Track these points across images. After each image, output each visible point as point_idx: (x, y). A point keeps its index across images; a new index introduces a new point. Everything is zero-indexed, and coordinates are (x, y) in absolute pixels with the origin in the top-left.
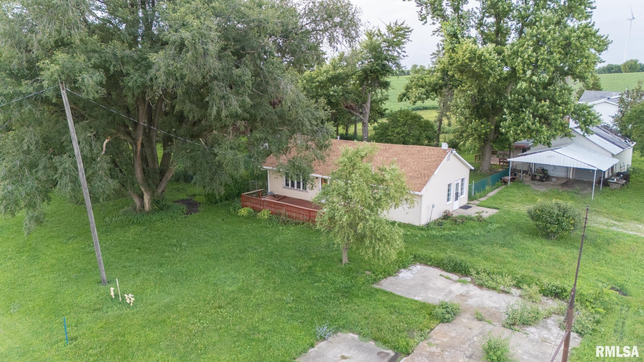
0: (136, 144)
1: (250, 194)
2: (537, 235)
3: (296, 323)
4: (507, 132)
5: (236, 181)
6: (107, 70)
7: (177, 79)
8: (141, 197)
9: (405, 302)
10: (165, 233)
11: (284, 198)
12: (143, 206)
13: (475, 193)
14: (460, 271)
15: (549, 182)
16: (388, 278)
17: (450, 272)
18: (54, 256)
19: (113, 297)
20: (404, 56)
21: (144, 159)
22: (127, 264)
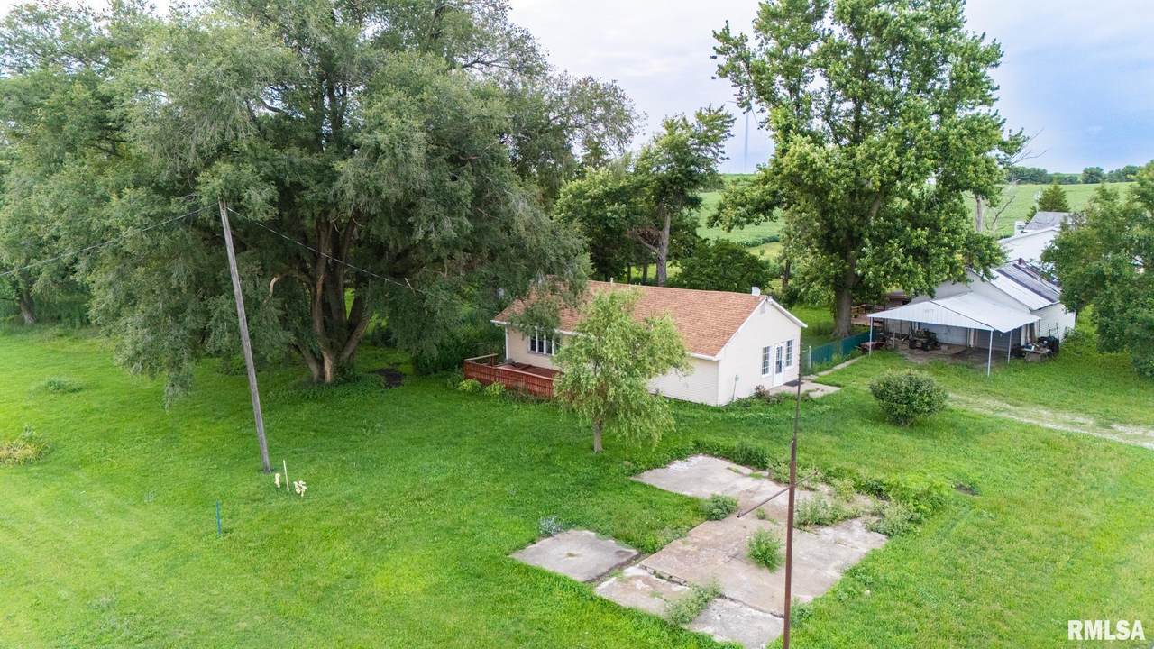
0: (315, 285)
1: (477, 361)
2: (884, 421)
3: (515, 518)
4: (864, 274)
5: (458, 342)
6: (280, 183)
7: (370, 195)
8: (321, 362)
9: (667, 497)
10: (352, 412)
11: (529, 367)
12: (322, 375)
13: (812, 365)
14: (756, 463)
15: (936, 352)
16: (654, 470)
17: (741, 464)
18: (199, 438)
19: (279, 486)
20: (723, 159)
21: (326, 308)
22: (298, 449)
